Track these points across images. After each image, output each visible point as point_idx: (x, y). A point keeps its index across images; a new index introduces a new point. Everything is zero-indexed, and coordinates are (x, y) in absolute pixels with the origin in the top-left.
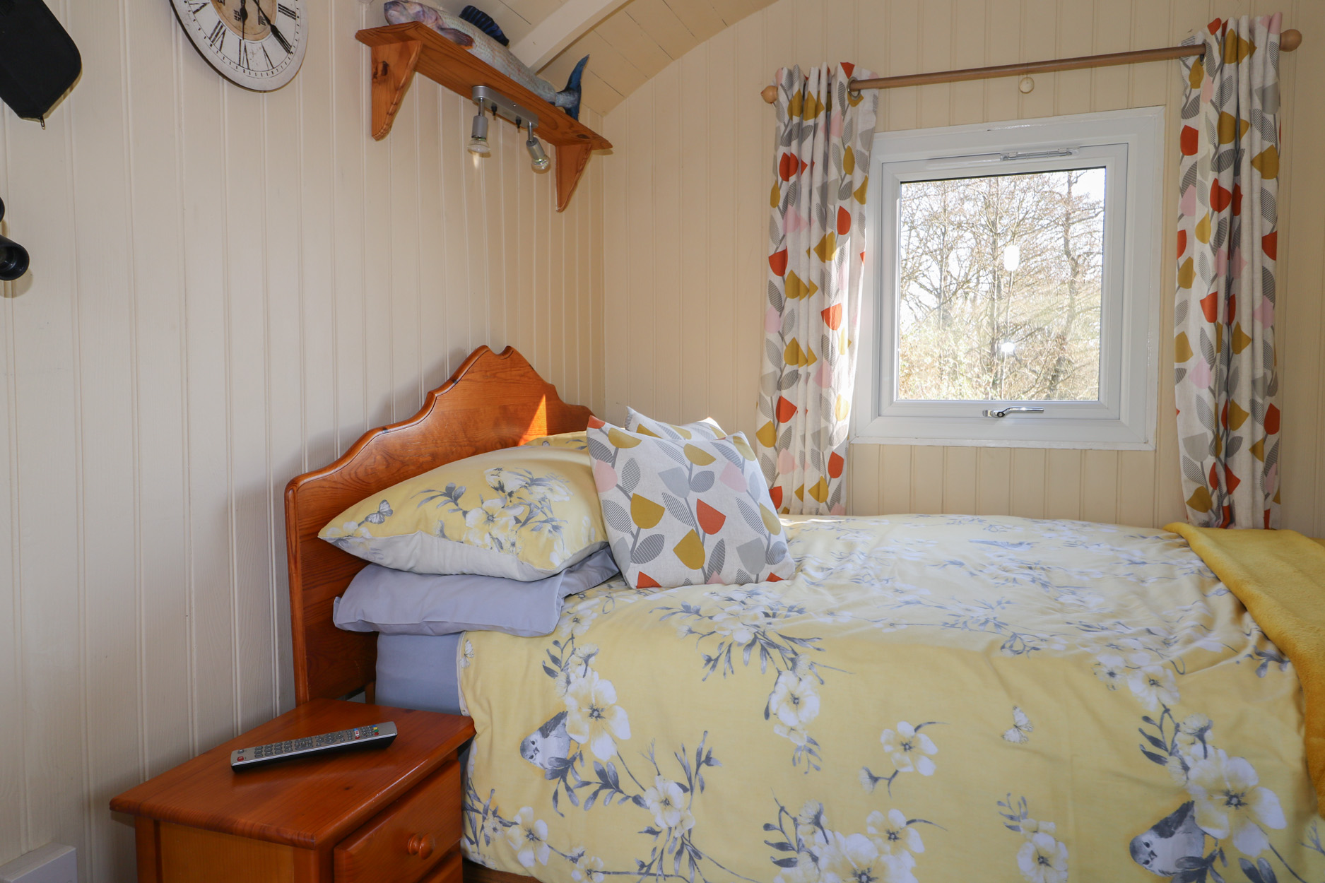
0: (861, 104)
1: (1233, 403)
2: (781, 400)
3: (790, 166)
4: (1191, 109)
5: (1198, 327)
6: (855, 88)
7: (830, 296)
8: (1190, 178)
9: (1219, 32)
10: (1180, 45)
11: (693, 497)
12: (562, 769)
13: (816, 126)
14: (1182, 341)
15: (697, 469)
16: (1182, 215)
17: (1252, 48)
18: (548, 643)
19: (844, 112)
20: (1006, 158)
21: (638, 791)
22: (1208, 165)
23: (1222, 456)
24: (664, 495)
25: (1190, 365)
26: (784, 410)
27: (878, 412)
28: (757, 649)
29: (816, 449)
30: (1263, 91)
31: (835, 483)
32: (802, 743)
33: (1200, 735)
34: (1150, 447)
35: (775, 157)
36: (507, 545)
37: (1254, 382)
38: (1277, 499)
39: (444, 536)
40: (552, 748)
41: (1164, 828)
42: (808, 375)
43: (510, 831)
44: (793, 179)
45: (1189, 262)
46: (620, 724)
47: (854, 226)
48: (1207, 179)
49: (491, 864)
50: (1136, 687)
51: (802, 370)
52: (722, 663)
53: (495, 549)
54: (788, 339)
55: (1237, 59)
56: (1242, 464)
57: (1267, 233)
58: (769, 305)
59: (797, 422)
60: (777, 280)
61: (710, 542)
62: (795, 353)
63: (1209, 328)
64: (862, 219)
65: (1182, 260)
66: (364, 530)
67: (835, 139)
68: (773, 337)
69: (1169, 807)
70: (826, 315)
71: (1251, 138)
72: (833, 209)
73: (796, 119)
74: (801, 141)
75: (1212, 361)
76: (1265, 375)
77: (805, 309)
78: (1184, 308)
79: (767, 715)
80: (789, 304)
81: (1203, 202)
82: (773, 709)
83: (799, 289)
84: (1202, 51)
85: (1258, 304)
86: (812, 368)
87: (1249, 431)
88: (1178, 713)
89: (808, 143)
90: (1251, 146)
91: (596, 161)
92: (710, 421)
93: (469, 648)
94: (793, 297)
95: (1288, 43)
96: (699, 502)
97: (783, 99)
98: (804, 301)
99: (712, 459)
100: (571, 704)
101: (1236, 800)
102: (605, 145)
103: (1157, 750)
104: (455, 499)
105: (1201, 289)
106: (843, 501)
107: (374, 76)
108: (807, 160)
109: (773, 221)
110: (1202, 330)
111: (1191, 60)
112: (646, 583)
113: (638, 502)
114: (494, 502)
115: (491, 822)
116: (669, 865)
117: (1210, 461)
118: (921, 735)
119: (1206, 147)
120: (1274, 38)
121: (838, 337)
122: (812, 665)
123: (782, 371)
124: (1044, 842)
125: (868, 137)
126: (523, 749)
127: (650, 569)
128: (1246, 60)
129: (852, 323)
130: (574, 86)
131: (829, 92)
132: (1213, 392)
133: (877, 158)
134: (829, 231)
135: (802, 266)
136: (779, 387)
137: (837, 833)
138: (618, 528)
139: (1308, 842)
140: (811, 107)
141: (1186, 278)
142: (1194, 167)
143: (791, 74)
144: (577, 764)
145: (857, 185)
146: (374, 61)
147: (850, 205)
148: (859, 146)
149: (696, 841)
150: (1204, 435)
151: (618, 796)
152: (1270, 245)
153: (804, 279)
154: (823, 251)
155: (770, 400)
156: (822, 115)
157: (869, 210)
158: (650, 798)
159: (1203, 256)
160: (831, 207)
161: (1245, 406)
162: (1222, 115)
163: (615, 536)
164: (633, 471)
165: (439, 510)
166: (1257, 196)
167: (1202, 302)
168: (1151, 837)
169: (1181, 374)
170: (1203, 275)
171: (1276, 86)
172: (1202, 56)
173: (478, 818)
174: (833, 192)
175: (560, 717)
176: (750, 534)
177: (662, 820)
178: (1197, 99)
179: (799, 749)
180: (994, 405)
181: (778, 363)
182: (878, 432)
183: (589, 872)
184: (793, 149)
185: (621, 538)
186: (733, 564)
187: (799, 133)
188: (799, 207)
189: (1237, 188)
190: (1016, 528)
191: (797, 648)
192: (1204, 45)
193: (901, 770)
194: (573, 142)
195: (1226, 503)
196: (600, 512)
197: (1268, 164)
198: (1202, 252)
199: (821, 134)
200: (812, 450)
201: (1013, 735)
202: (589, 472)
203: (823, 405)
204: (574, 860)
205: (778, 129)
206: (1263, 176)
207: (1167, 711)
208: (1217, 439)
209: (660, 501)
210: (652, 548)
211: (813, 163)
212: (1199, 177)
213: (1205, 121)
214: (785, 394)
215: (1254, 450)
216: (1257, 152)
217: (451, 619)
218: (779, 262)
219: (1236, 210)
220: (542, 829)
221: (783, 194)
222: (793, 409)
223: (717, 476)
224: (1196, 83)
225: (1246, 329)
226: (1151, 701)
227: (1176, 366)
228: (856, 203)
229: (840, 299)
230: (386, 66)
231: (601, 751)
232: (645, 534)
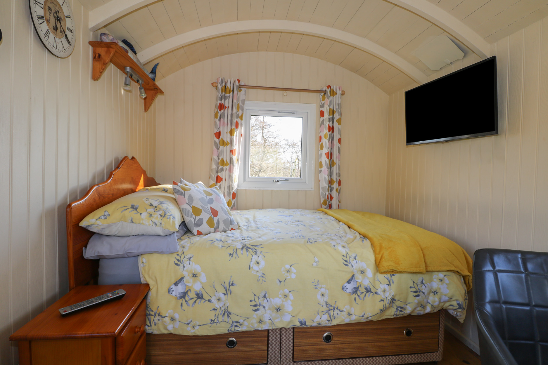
0: (241, 92)
1: (332, 179)
2: (217, 177)
3: (222, 107)
4: (322, 106)
5: (325, 160)
6: (240, 87)
7: (233, 146)
8: (322, 123)
9: (329, 88)
10: (320, 90)
11: (209, 206)
12: (184, 295)
13: (229, 96)
14: (321, 163)
15: (209, 197)
16: (320, 132)
17: (336, 94)
18: (175, 255)
19: (237, 94)
20: (279, 112)
21: (209, 298)
22: (327, 120)
23: (329, 192)
24: (201, 206)
25: (323, 169)
26: (218, 179)
27: (244, 180)
28: (244, 249)
29: (228, 191)
30: (338, 104)
31: (234, 201)
32: (260, 275)
33: (355, 258)
34: (313, 190)
35: (216, 104)
36: (158, 224)
37: (336, 174)
38: (340, 202)
39: (133, 222)
40: (180, 289)
41: (349, 282)
42: (226, 169)
43: (164, 319)
44: (222, 111)
45: (322, 144)
46: (203, 278)
47: (239, 126)
48: (327, 124)
49: (156, 332)
50: (340, 248)
51: (224, 168)
52: (235, 255)
53: (154, 226)
54: (220, 158)
55: (333, 96)
56: (334, 194)
57: (339, 138)
58: (214, 148)
59: (223, 183)
60: (217, 140)
61: (216, 219)
62: (223, 163)
63: (327, 160)
64: (242, 125)
65: (321, 143)
66: (98, 222)
67: (235, 101)
68: (215, 157)
69: (349, 276)
70: (232, 152)
71: (336, 115)
72: (235, 120)
73: (223, 93)
74: (225, 100)
75: (328, 168)
76: (338, 173)
77: (226, 150)
78: (321, 155)
79: (250, 268)
80: (221, 148)
81: (326, 129)
82: (251, 266)
83: (224, 143)
84: (325, 92)
85: (337, 155)
86: (228, 167)
87: (335, 186)
88: (350, 253)
89: (227, 101)
90: (336, 117)
91: (159, 97)
92: (200, 182)
93: (144, 260)
94: (222, 146)
95: (343, 94)
96: (211, 207)
97: (219, 86)
98: (225, 147)
99: (212, 194)
100: (185, 274)
101: (363, 272)
102: (162, 92)
103: (346, 263)
104: (136, 209)
105: (325, 150)
106: (235, 206)
107: (94, 58)
108: (227, 106)
109: (215, 123)
110: (326, 161)
111: (322, 94)
112: (199, 233)
113: (194, 208)
114: (151, 210)
115: (157, 317)
116: (221, 319)
117: (327, 193)
118: (292, 268)
119: (326, 116)
120: (341, 92)
121: (235, 158)
122: (261, 252)
123: (218, 168)
124: (323, 290)
125: (243, 102)
126: (169, 291)
127: (200, 229)
128: (335, 96)
129: (239, 154)
130: (153, 72)
131: (233, 87)
132: (328, 176)
133: (246, 108)
134: (233, 127)
135: (225, 136)
136: (217, 172)
137: (271, 299)
138: (189, 217)
139: (376, 279)
140: (228, 90)
141: (322, 147)
142: (323, 120)
143: (222, 80)
144: (189, 293)
145: (240, 115)
146: (94, 52)
147: (239, 120)
148: (241, 104)
149: (229, 309)
150: (326, 186)
151: (203, 300)
152: (339, 141)
153: (225, 140)
154: (231, 133)
155: (214, 176)
156: (231, 93)
157: (243, 122)
158: (213, 299)
159: (326, 142)
160: (234, 120)
161: (335, 180)
162: (330, 108)
163: (187, 219)
164: (191, 198)
165: (130, 214)
166: (337, 129)
167: (325, 153)
168: (347, 284)
169: (321, 171)
170: (326, 147)
171: (341, 103)
172: (325, 94)
173: (152, 317)
174: (234, 116)
175: (182, 279)
176: (225, 217)
177: (217, 305)
178: (324, 104)
179: (259, 276)
180: (275, 178)
181: (217, 164)
182: (245, 187)
183: (194, 327)
184: (223, 102)
185: (189, 220)
186: (222, 226)
187: (225, 98)
188: (224, 119)
189: (333, 127)
190: (286, 212)
191: (256, 248)
192: (326, 91)
193: (287, 278)
195: (330, 203)
196: (182, 211)
197: (339, 121)
198: (325, 141)
199: (231, 99)
200: (227, 191)
201: (315, 264)
202: (175, 199)
203: (230, 178)
204: (188, 324)
205: (218, 95)
206: (338, 124)
207: (347, 253)
208: (329, 188)
209: (200, 208)
210: (199, 223)
211: (228, 107)
212: (325, 123)
213: (326, 109)
214: (219, 174)
215: (336, 190)
216: (337, 119)
217: (136, 251)
218: (218, 135)
219: (333, 132)
220: (177, 316)
221: (219, 115)
222: (221, 179)
223: (214, 199)
224: (323, 100)
225: (335, 161)
226: (343, 251)
227: (319, 169)
228: (240, 120)
229: (236, 147)
230: (100, 56)
231: (197, 287)
232: (197, 218)
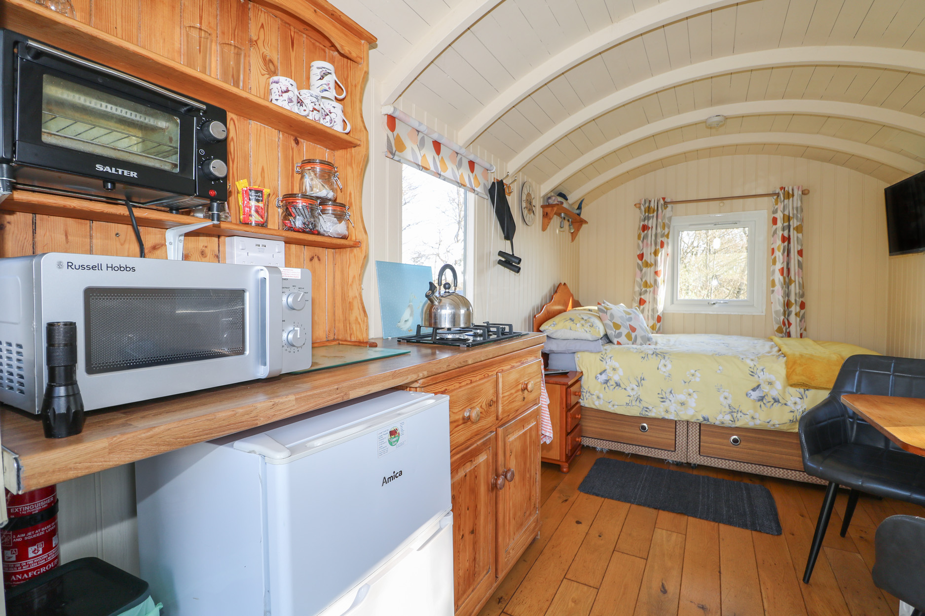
0: (667, 209)
1: (790, 300)
2: (641, 299)
3: (645, 228)
4: (775, 212)
5: (778, 278)
6: (666, 204)
7: (657, 266)
8: (775, 232)
9: (783, 191)
10: (771, 193)
11: (628, 323)
12: (606, 382)
13: (653, 216)
14: (773, 281)
15: (628, 316)
16: (773, 243)
17: (793, 195)
18: (600, 354)
19: (662, 212)
20: (715, 225)
21: (625, 387)
22: (780, 229)
23: (787, 316)
24: (621, 322)
25: (776, 289)
26: (642, 302)
27: (672, 303)
28: (654, 355)
29: (652, 314)
30: (797, 208)
31: (658, 325)
32: (667, 375)
33: (763, 370)
34: (764, 314)
35: (640, 226)
36: (588, 331)
37: (796, 294)
38: (805, 330)
39: (571, 329)
40: (603, 377)
41: (754, 390)
42: (650, 291)
43: (593, 396)
44: (646, 232)
45: (775, 257)
46: (620, 372)
47: (665, 245)
48: (780, 233)
49: (587, 405)
50: (748, 362)
51: (648, 290)
52: (646, 358)
53: (585, 332)
54: (644, 280)
55: (789, 198)
56: (793, 318)
57: (799, 249)
58: (637, 269)
59: (646, 306)
60: (640, 262)
61: (633, 335)
62: (646, 284)
63: (781, 278)
64: (668, 244)
65: (773, 257)
66: (550, 328)
67: (659, 220)
68: (638, 279)
69: (755, 385)
70: (656, 273)
71: (793, 221)
72: (659, 241)
73: (647, 214)
74: (648, 221)
75: (783, 288)
76: (799, 292)
77: (649, 271)
78: (774, 271)
79: (658, 369)
80: (644, 269)
81: (779, 239)
82: (659, 367)
83: (647, 265)
84: (778, 195)
85: (797, 271)
86: (652, 289)
87: (794, 309)
88: (758, 366)
89: (650, 221)
90: (793, 223)
91: (584, 226)
92: (622, 304)
93: (579, 356)
94: (645, 267)
95: (805, 193)
96: (630, 325)
97: (643, 208)
98: (649, 269)
99: (631, 314)
100: (607, 367)
101: (770, 383)
102: (586, 222)
103: (752, 374)
104: (573, 321)
105: (779, 266)
106: (661, 330)
107: (544, 216)
108: (650, 226)
109: (639, 245)
110: (779, 278)
111: (775, 197)
112: (619, 343)
113: (615, 324)
114: (583, 322)
115: (588, 394)
116: (634, 403)
117: (782, 318)
118: (696, 372)
119: (780, 224)
120: (800, 192)
121: (660, 279)
122: (669, 358)
123: (641, 290)
124: (726, 394)
125: (670, 219)
126: (596, 378)
127: (619, 340)
128: (791, 199)
129: (664, 275)
130: (580, 208)
131: (658, 205)
132: (783, 297)
133: (673, 224)
134: (657, 247)
135: (648, 258)
136: (640, 294)
137: (676, 395)
138: (610, 330)
139: (787, 392)
140: (652, 210)
141: (774, 262)
142: (776, 229)
143: (645, 201)
144: (610, 381)
145: (666, 233)
146: (543, 212)
147: (663, 239)
148: (667, 221)
149: (641, 397)
150: (780, 310)
151: (620, 388)
152: (800, 253)
153: (649, 262)
154: (656, 253)
155: (637, 299)
156: (655, 213)
157: (670, 240)
158: (628, 389)
159: (779, 256)
160: (658, 240)
161: (793, 301)
162: (784, 215)
163: (609, 332)
164: (612, 316)
165: (569, 324)
166: (796, 239)
167: (779, 270)
168: (751, 392)
169: (773, 291)
170: (779, 262)
171: (801, 206)
172: (778, 197)
173: (584, 394)
174: (659, 236)
175: (605, 371)
176: (643, 334)
177: (631, 393)
178: (777, 209)
179: (666, 376)
180: (711, 301)
181: (640, 287)
182: (672, 309)
183: (613, 405)
184: (646, 223)
185: (611, 333)
186: (639, 340)
187: (648, 218)
188: (647, 240)
189: (789, 236)
190: (720, 337)
191: (665, 355)
192: (779, 193)
193: (692, 380)
194: (578, 222)
195: (788, 331)
196: (604, 325)
197: (799, 229)
198: (779, 254)
199: (655, 219)
200: (651, 315)
201: (719, 371)
202: (599, 317)
203: (655, 300)
204: (609, 403)
205: (641, 217)
206: (797, 233)
207: (755, 366)
208: (785, 311)
209: (620, 324)
210: (619, 335)
211: (652, 227)
212: (777, 232)
213: (779, 216)
214: (643, 297)
215: (796, 314)
216: (795, 226)
217: (574, 349)
218: (641, 257)
219: (789, 243)
220: (601, 396)
221: (642, 236)
222: (645, 302)
223: (633, 318)
224: (777, 204)
225: (793, 278)
226: (751, 364)
227: (771, 289)
228: (666, 239)
229: (661, 268)
230: (547, 213)
231: (616, 378)
232: (617, 331)
